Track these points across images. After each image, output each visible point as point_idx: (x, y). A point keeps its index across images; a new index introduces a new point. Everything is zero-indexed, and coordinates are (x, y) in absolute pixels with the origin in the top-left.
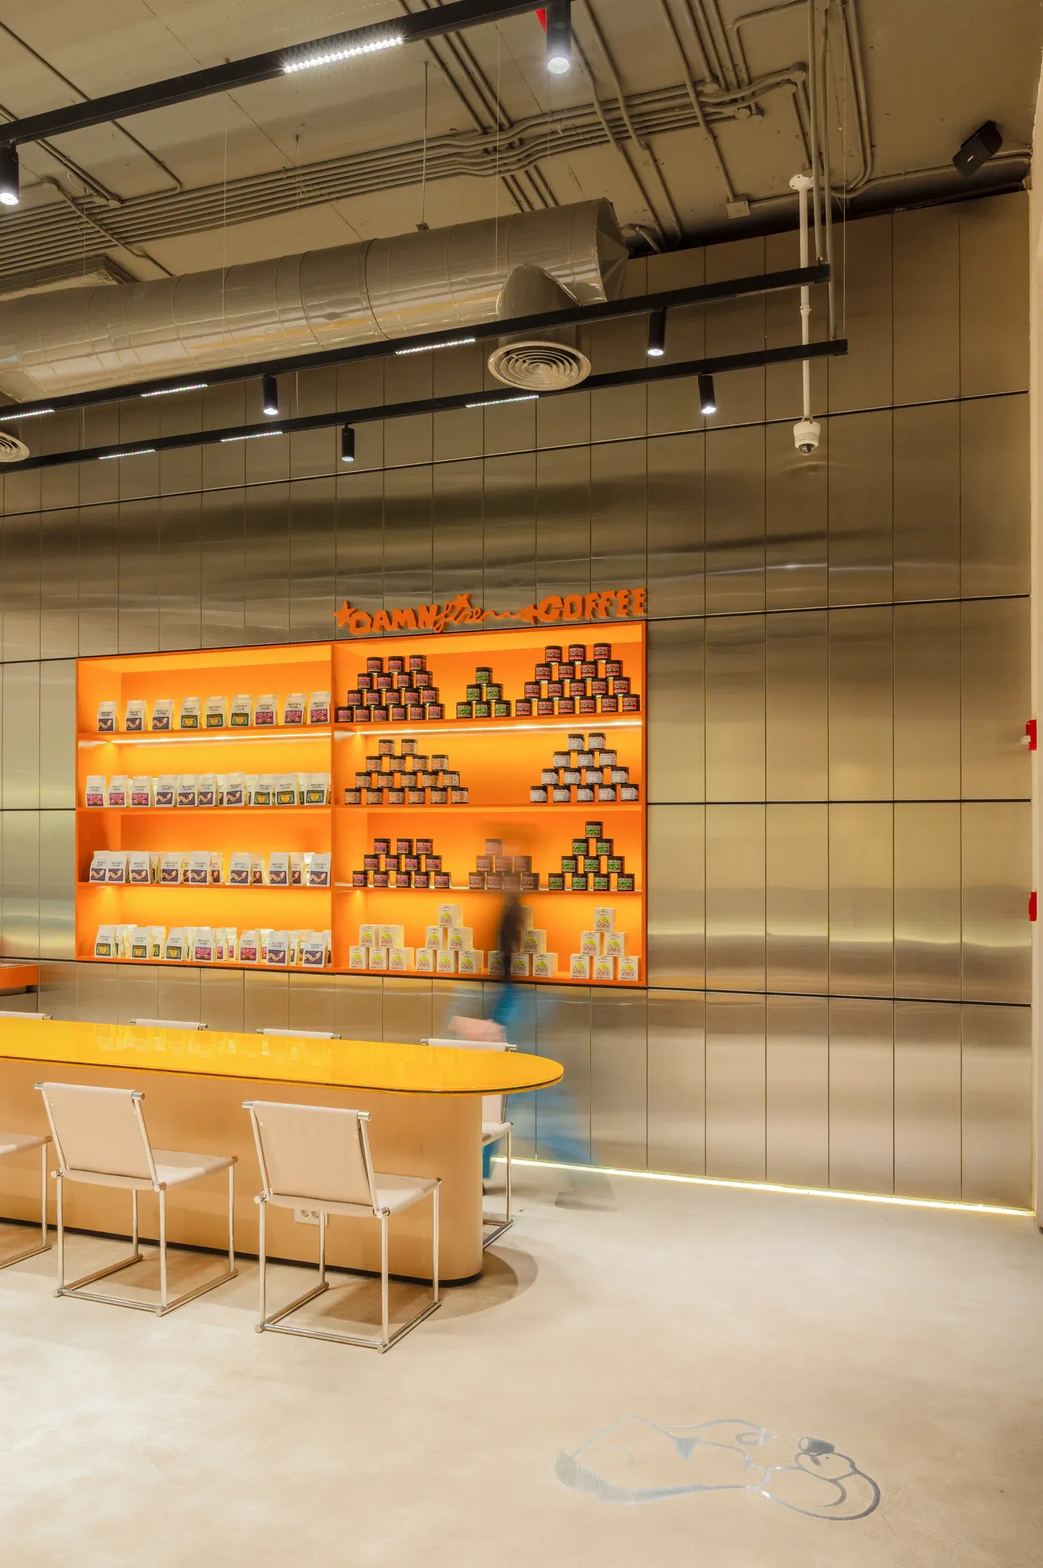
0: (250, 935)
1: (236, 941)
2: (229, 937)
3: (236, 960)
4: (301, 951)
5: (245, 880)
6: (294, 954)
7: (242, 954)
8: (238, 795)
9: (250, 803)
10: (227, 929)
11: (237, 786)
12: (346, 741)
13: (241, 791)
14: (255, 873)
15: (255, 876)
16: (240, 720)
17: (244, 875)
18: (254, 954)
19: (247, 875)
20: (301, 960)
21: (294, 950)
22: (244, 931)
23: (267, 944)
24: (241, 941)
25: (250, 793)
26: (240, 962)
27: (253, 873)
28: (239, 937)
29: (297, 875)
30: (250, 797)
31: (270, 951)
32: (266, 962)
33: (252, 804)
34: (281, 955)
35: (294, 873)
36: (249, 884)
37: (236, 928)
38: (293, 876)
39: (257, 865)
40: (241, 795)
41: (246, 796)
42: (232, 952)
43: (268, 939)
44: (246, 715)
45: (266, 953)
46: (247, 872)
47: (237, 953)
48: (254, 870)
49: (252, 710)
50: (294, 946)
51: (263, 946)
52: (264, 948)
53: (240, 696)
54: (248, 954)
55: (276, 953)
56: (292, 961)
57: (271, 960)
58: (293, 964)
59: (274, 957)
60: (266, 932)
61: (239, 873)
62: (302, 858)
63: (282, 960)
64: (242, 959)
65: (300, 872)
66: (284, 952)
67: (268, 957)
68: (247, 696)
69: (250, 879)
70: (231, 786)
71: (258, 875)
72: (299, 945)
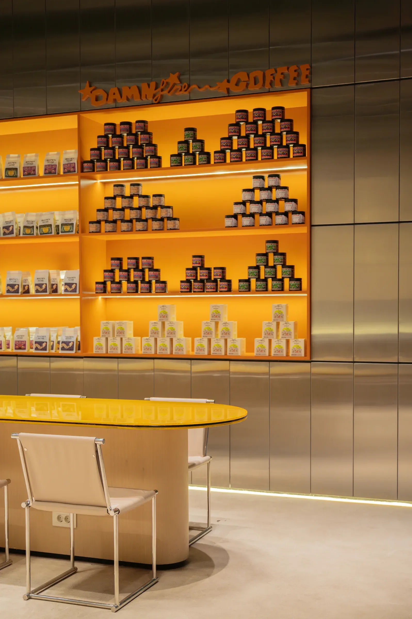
0: (22, 331)
1: (12, 337)
2: (6, 334)
3: (12, 350)
4: (58, 343)
5: (17, 291)
6: (53, 344)
7: (16, 345)
8: (11, 228)
9: (19, 234)
10: (5, 328)
11: (10, 222)
12: (89, 187)
13: (13, 226)
14: (24, 286)
15: (24, 288)
16: (11, 173)
17: (16, 287)
18: (25, 345)
19: (18, 288)
20: (58, 349)
21: (53, 342)
22: (17, 328)
23: (33, 338)
24: (15, 335)
25: (20, 227)
26: (15, 351)
27: (23, 286)
28: (13, 334)
29: (54, 287)
30: (20, 230)
31: (36, 342)
32: (33, 351)
33: (21, 235)
34: (44, 345)
35: (53, 285)
36: (20, 294)
37: (11, 327)
38: (52, 288)
39: (26, 280)
40: (13, 229)
41: (17, 229)
42: (8, 344)
43: (34, 334)
44: (16, 169)
45: (33, 345)
46: (18, 285)
47: (12, 345)
48: (24, 284)
49: (20, 165)
50: (53, 338)
51: (31, 339)
52: (32, 341)
53: (11, 155)
54: (20, 345)
55: (40, 343)
56: (52, 349)
57: (37, 349)
58: (53, 351)
59: (39, 347)
60: (33, 329)
61: (12, 286)
62: (58, 274)
63: (45, 349)
64: (16, 349)
65: (57, 284)
66: (46, 342)
67: (34, 347)
68: (17, 155)
69: (20, 290)
70: (6, 222)
71: (26, 288)
72: (57, 338)
